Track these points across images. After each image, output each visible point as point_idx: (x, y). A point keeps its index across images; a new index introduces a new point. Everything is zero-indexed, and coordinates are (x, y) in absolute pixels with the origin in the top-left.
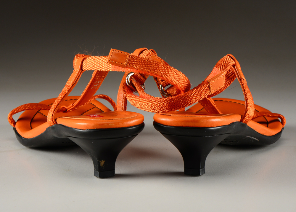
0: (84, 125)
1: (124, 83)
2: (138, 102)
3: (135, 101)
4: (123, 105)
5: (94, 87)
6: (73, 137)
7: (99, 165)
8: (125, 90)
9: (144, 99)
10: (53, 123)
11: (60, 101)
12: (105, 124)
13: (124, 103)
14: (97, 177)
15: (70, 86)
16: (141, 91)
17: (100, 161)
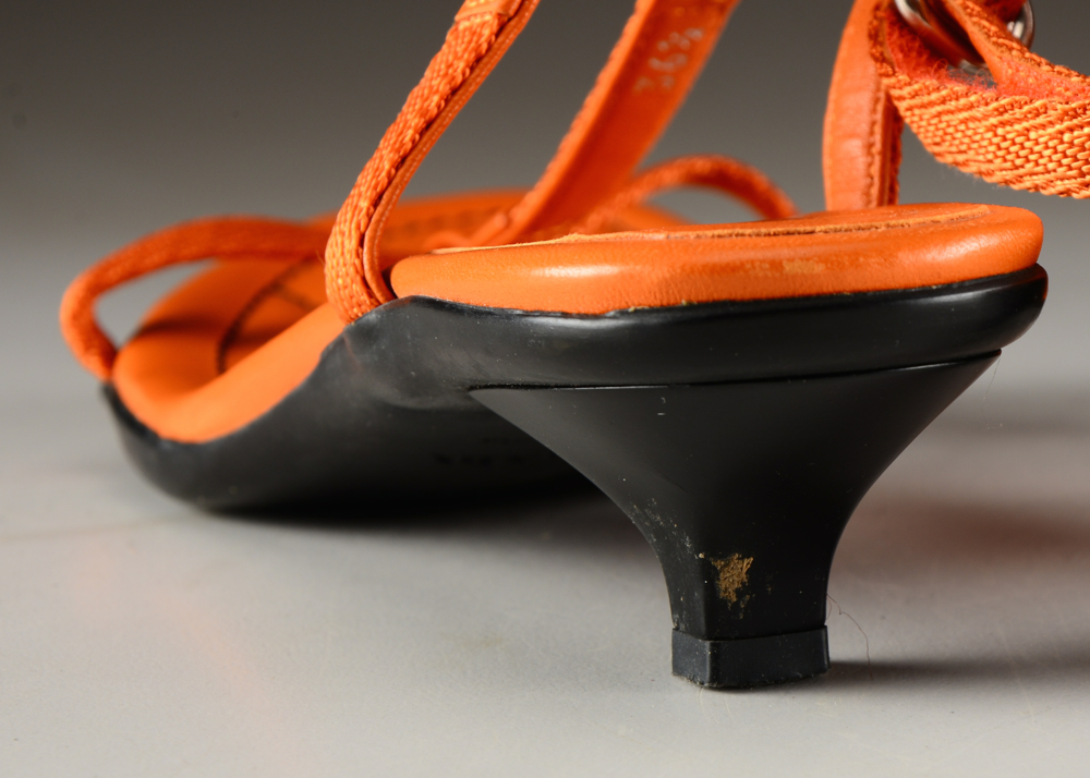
0: (598, 281)
1: (877, 8)
2: (993, 128)
3: (965, 121)
4: (876, 170)
5: (656, 75)
6: (517, 387)
7: (711, 591)
8: (888, 54)
9: (1038, 104)
10: (365, 297)
11: (413, 141)
12: (752, 262)
13: (883, 153)
14: (693, 680)
15: (486, 32)
16: (1010, 49)
17: (719, 564)
